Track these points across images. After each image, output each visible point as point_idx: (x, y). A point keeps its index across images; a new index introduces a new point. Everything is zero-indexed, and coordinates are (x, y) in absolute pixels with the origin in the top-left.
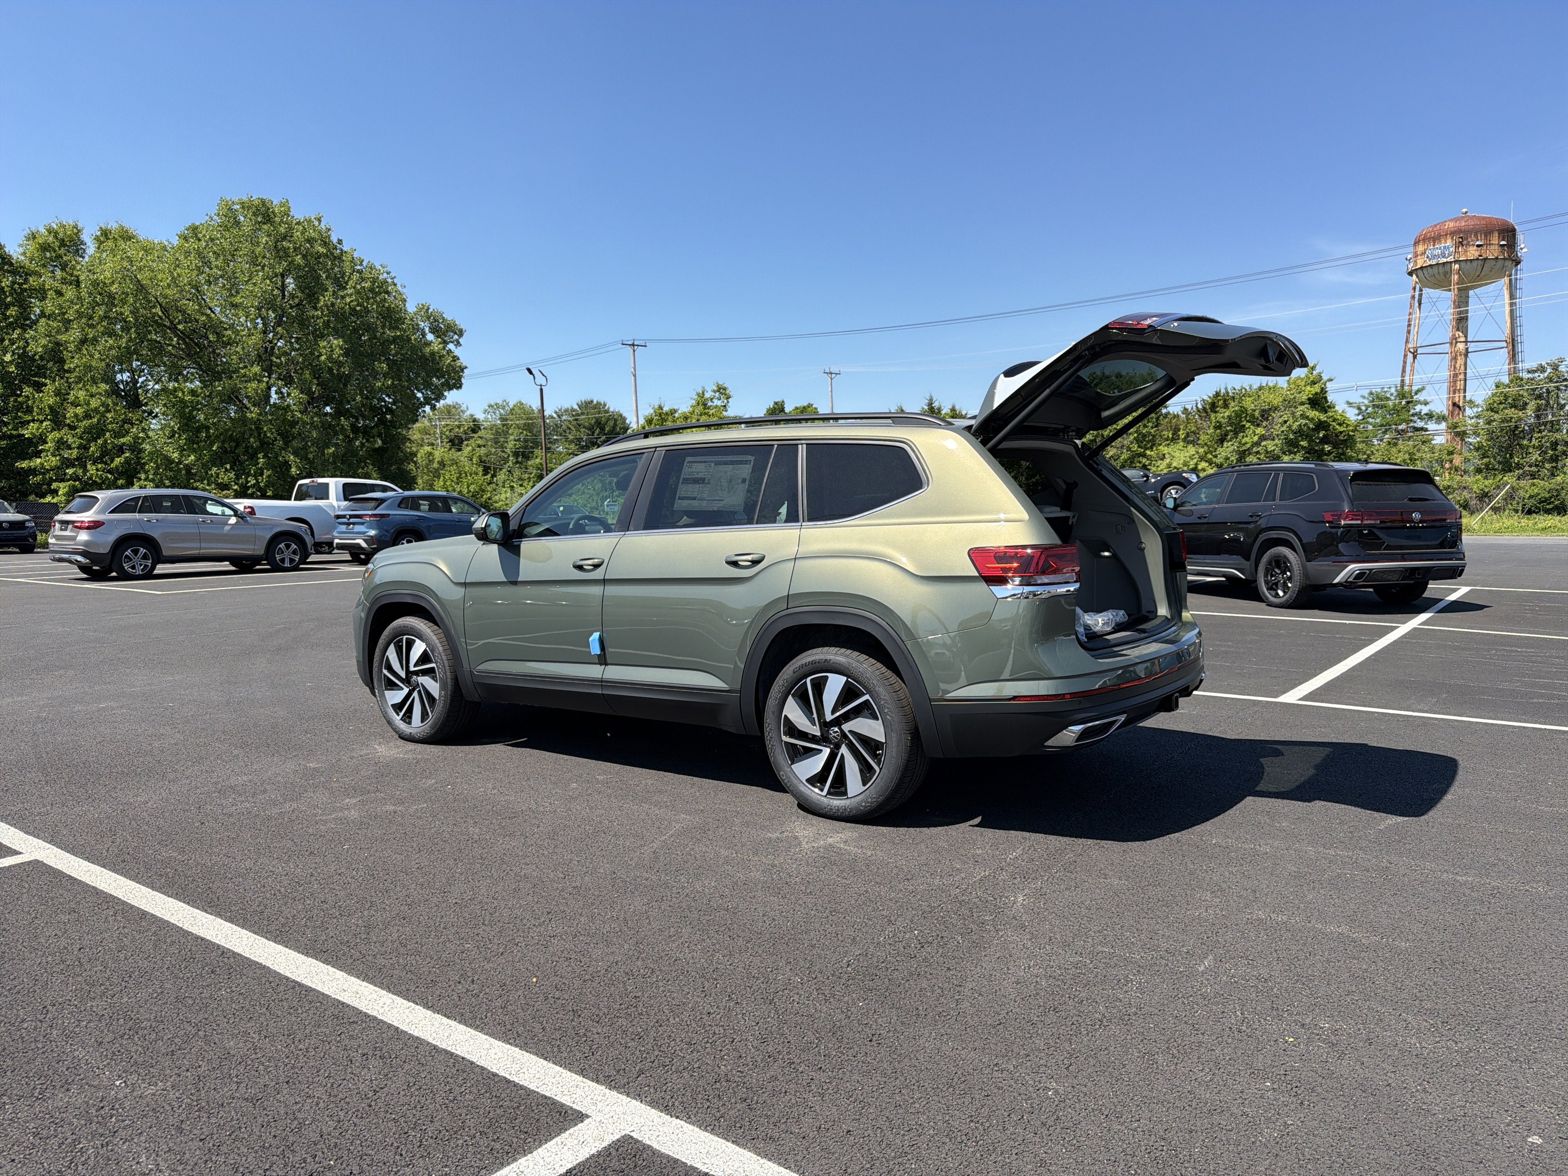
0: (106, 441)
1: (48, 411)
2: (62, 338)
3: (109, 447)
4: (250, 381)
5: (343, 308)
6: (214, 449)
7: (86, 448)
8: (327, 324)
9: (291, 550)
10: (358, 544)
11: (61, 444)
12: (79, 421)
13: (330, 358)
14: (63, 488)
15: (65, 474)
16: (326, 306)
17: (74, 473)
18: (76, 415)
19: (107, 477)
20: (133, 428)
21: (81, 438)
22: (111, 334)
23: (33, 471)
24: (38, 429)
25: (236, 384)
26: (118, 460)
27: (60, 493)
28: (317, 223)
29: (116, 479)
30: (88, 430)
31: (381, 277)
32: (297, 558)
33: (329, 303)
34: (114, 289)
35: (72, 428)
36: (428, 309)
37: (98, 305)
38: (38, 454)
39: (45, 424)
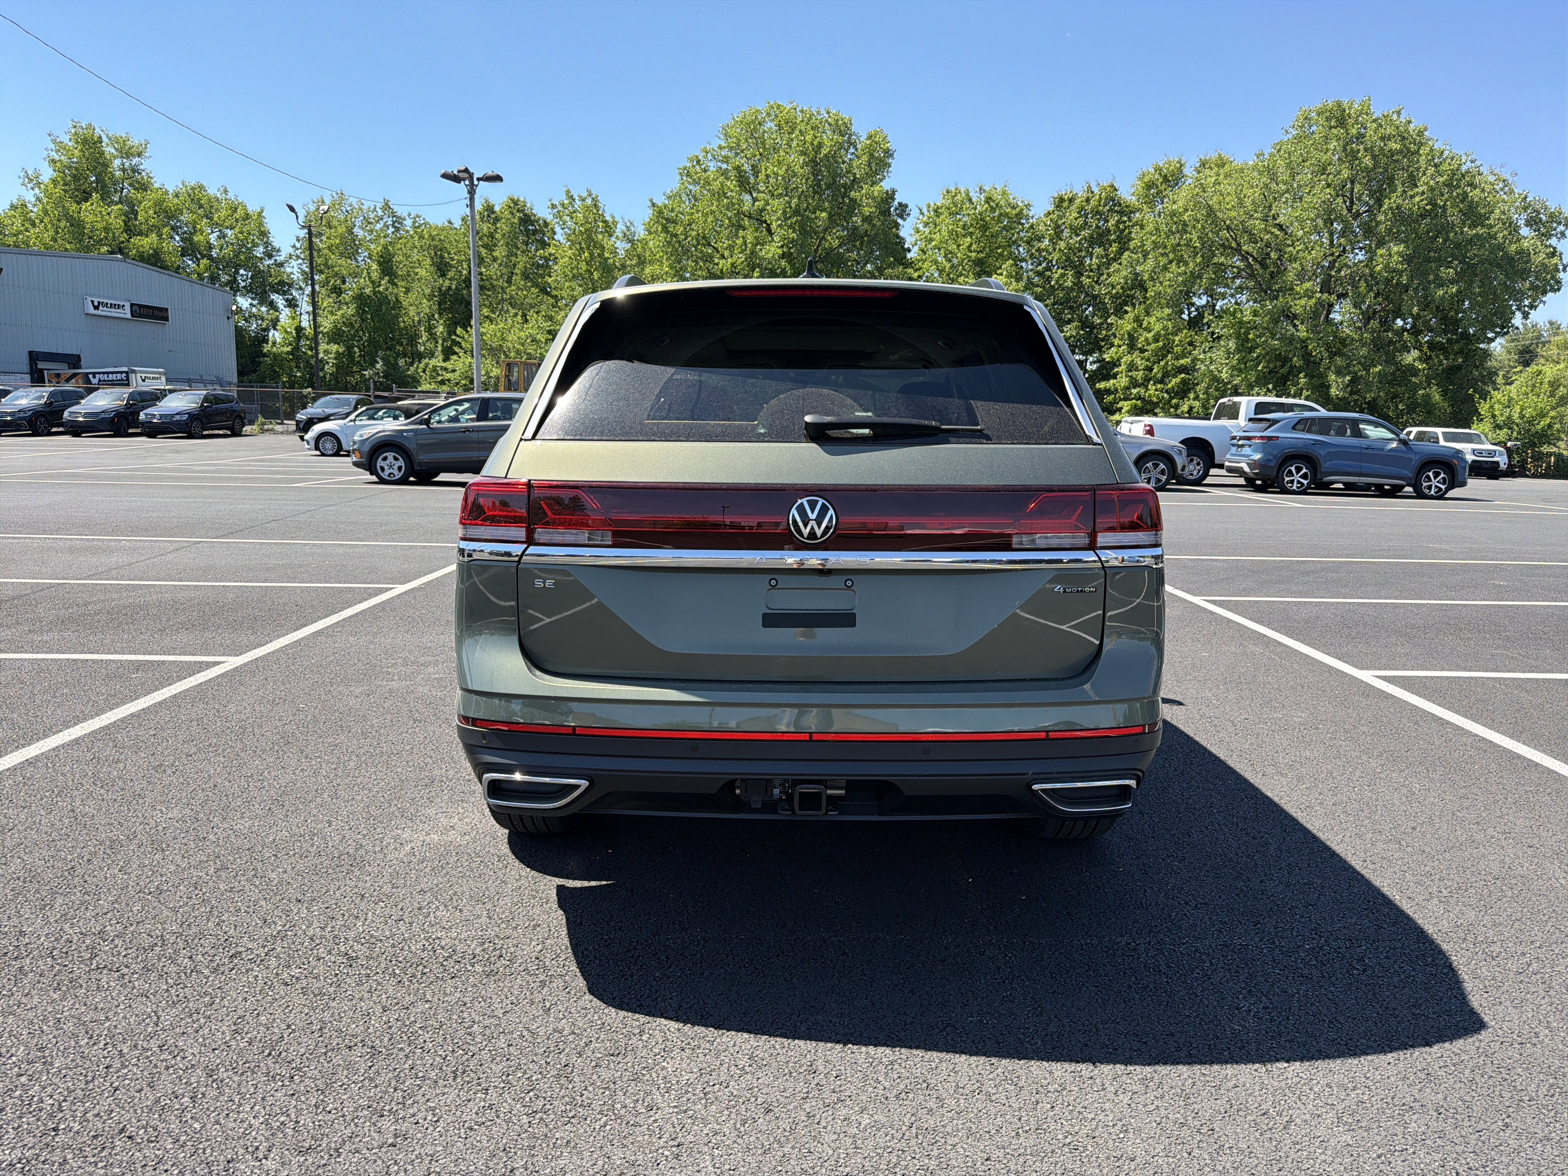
0: (1167, 363)
1: (1126, 336)
2: (1139, 269)
3: (1169, 368)
4: (1299, 299)
5: (1410, 209)
6: (1260, 368)
7: (1151, 369)
8: (1389, 231)
9: (1159, 469)
10: (1242, 468)
11: (1132, 367)
12: (1149, 344)
13: (1386, 267)
14: (1126, 405)
15: (1131, 394)
16: (1391, 208)
17: (1138, 393)
18: (1147, 339)
19: (1163, 397)
20: (1194, 350)
21: (1148, 360)
22: (1180, 261)
23: (1108, 391)
24: (1116, 353)
25: (1287, 302)
26: (1174, 380)
27: (1123, 411)
28: (1395, 117)
29: (1172, 398)
30: (1156, 353)
31: (1464, 169)
32: (1164, 478)
33: (1394, 205)
34: (1186, 217)
35: (1142, 351)
36: (1526, 197)
37: (1173, 233)
38: (1115, 377)
39: (1123, 348)
